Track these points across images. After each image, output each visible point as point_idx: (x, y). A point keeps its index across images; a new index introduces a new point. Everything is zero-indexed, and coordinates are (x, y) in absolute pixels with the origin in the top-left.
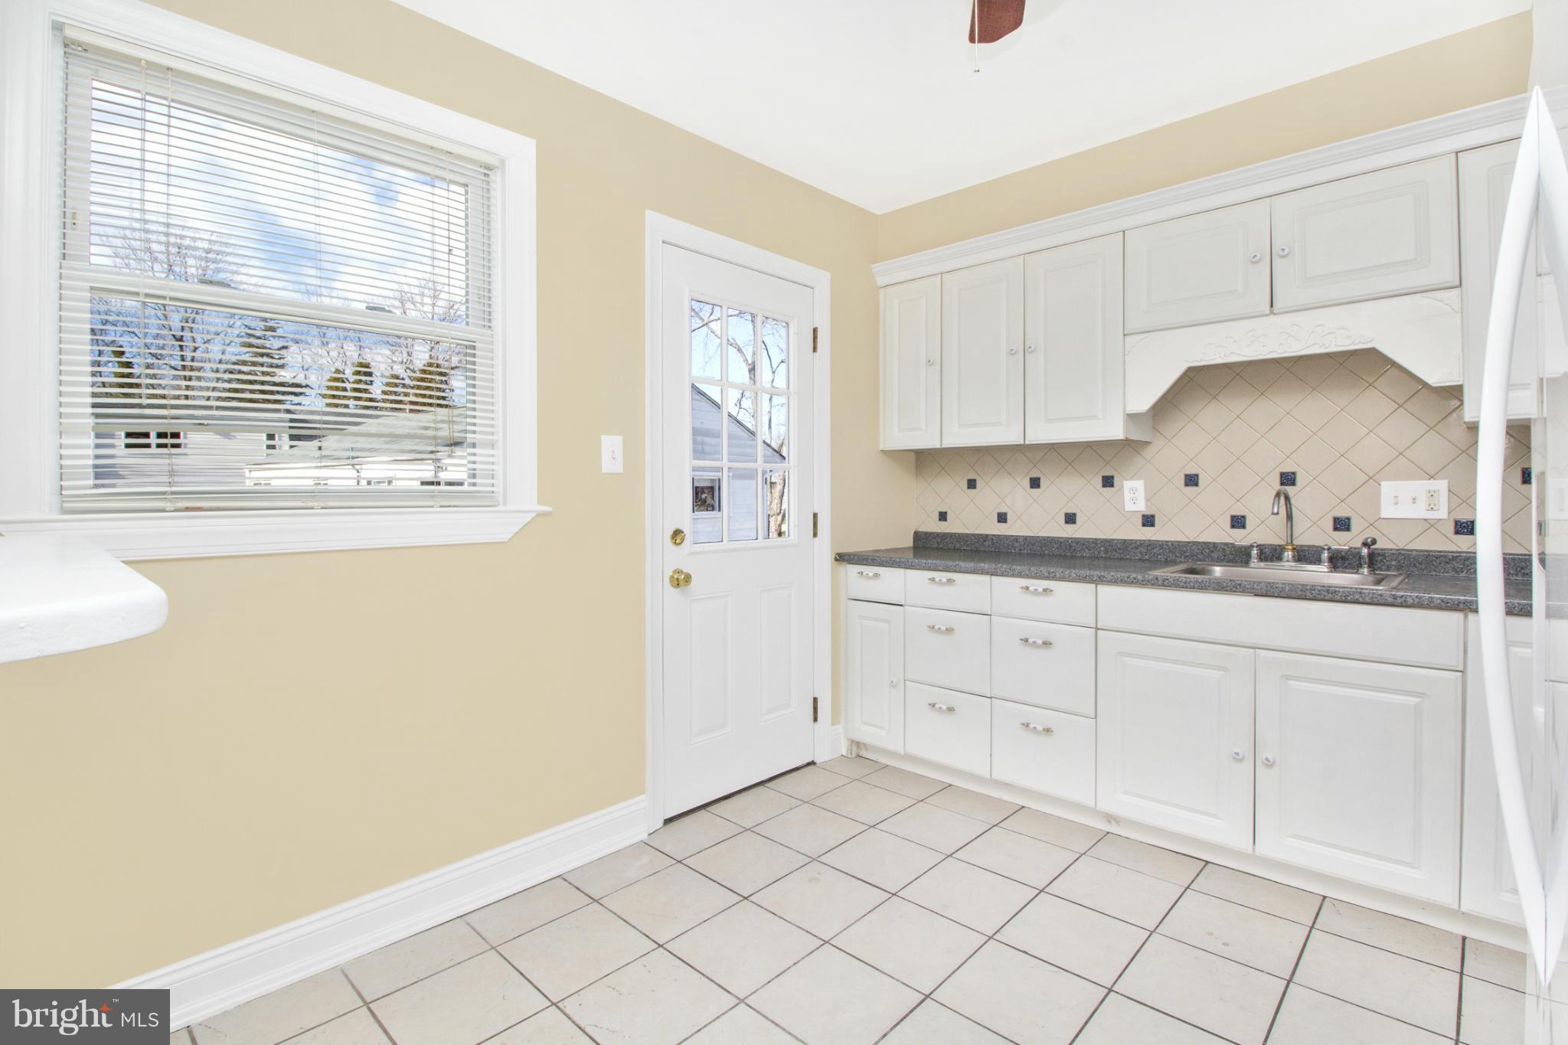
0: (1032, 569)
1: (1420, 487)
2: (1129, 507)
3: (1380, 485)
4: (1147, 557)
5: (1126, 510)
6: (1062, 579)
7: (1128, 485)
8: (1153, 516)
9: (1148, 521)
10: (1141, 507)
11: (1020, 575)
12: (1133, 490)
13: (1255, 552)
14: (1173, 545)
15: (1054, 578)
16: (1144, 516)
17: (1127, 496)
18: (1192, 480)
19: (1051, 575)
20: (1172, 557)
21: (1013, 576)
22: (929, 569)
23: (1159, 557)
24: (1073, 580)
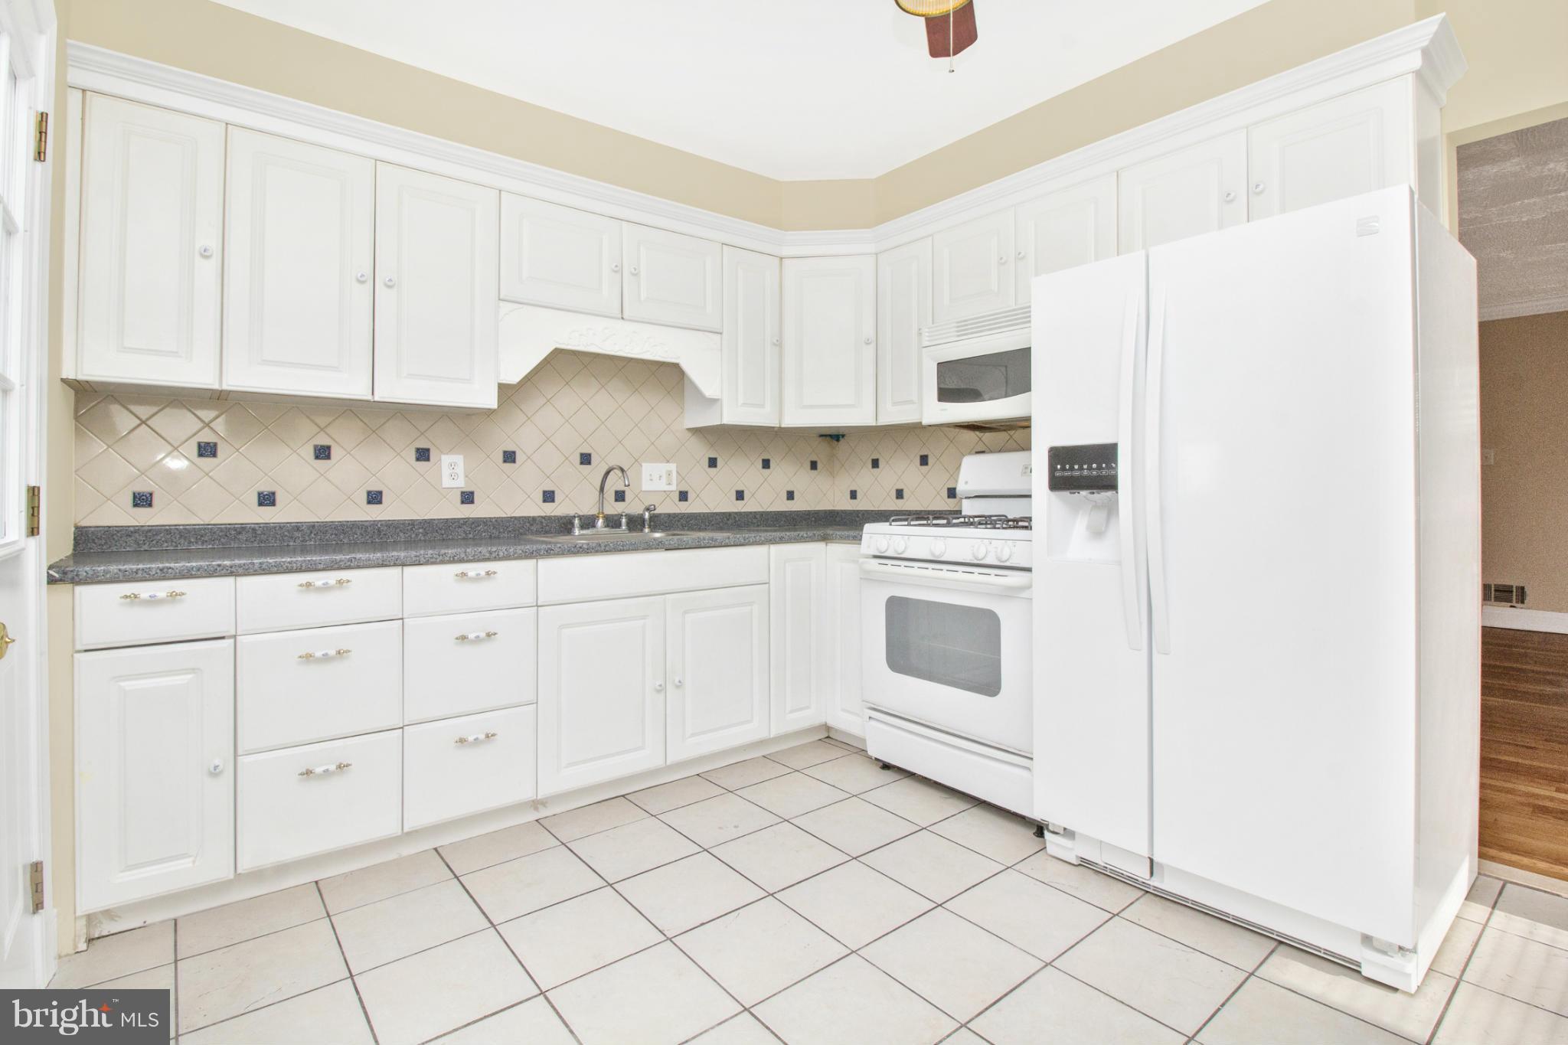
0: (468, 550)
1: (663, 468)
2: (447, 482)
3: (641, 466)
4: (471, 536)
5: (444, 486)
6: (507, 558)
7: (446, 460)
8: (472, 493)
9: (468, 498)
10: (461, 484)
11: (453, 560)
12: (452, 465)
13: (576, 521)
14: (496, 521)
15: (497, 558)
16: (462, 493)
17: (446, 471)
18: (510, 457)
19: (494, 555)
20: (496, 533)
21: (442, 562)
22: (300, 570)
23: (484, 534)
24: (520, 558)
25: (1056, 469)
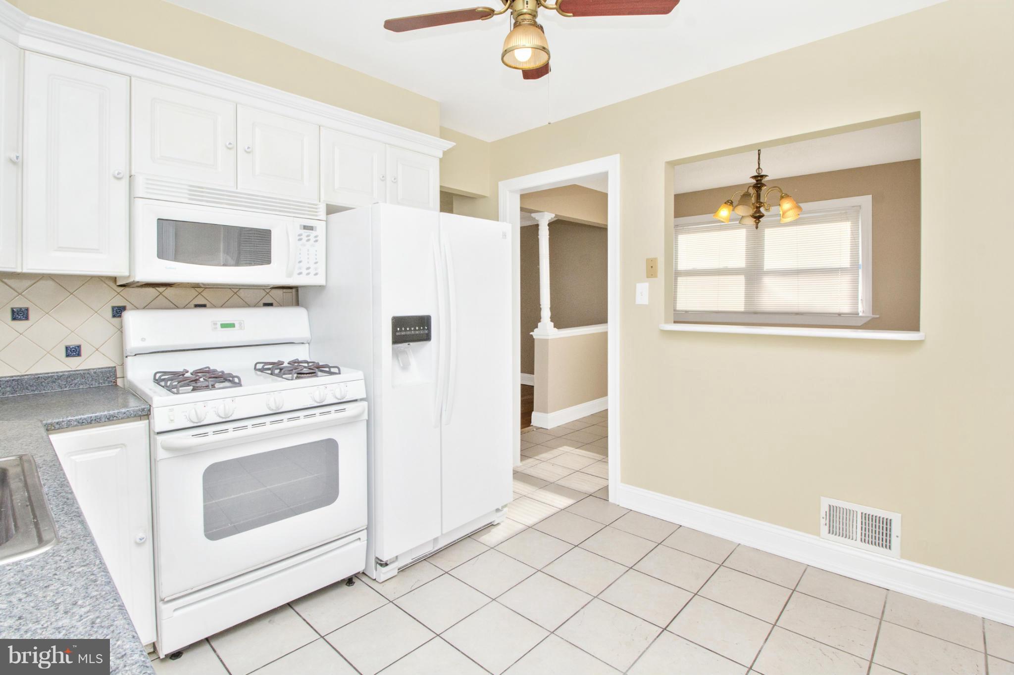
25: (397, 331)
